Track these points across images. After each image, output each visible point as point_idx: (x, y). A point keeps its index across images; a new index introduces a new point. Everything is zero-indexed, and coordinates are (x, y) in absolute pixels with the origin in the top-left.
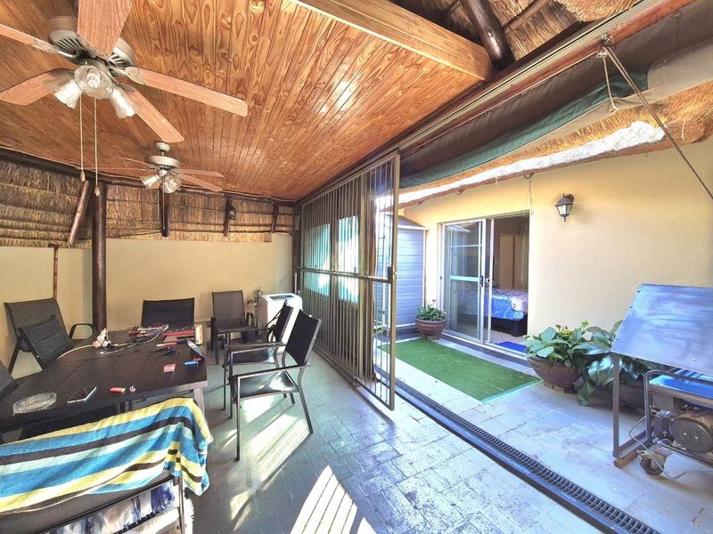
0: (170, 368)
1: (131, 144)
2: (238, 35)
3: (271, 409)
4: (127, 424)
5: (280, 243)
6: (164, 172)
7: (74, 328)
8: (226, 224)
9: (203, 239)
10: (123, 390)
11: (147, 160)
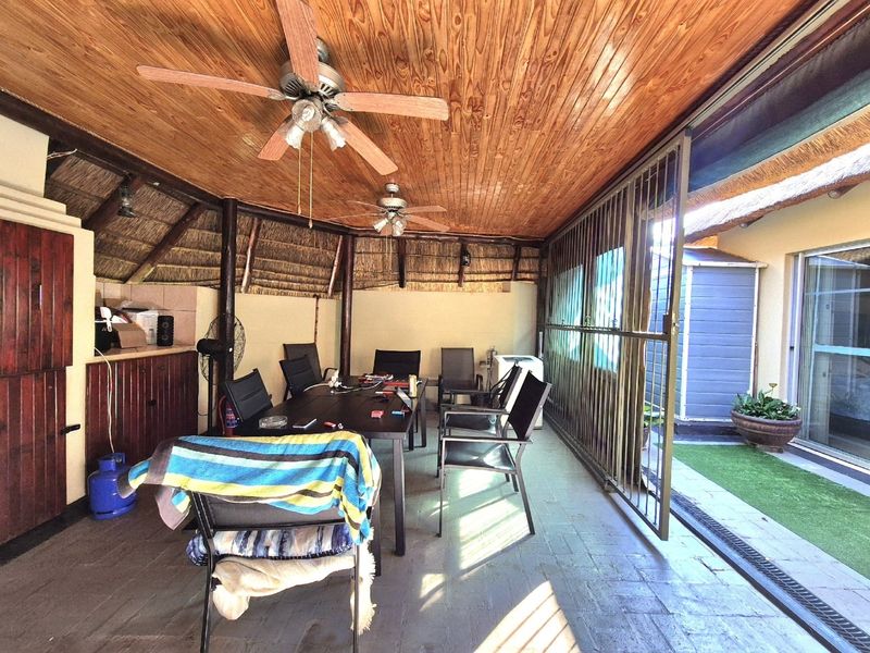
0: (377, 414)
1: (366, 191)
2: (439, 24)
3: (487, 490)
4: (301, 446)
5: (521, 294)
6: (392, 214)
7: (326, 371)
8: (460, 273)
9: (438, 290)
10: (334, 426)
11: (379, 204)
